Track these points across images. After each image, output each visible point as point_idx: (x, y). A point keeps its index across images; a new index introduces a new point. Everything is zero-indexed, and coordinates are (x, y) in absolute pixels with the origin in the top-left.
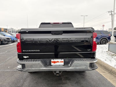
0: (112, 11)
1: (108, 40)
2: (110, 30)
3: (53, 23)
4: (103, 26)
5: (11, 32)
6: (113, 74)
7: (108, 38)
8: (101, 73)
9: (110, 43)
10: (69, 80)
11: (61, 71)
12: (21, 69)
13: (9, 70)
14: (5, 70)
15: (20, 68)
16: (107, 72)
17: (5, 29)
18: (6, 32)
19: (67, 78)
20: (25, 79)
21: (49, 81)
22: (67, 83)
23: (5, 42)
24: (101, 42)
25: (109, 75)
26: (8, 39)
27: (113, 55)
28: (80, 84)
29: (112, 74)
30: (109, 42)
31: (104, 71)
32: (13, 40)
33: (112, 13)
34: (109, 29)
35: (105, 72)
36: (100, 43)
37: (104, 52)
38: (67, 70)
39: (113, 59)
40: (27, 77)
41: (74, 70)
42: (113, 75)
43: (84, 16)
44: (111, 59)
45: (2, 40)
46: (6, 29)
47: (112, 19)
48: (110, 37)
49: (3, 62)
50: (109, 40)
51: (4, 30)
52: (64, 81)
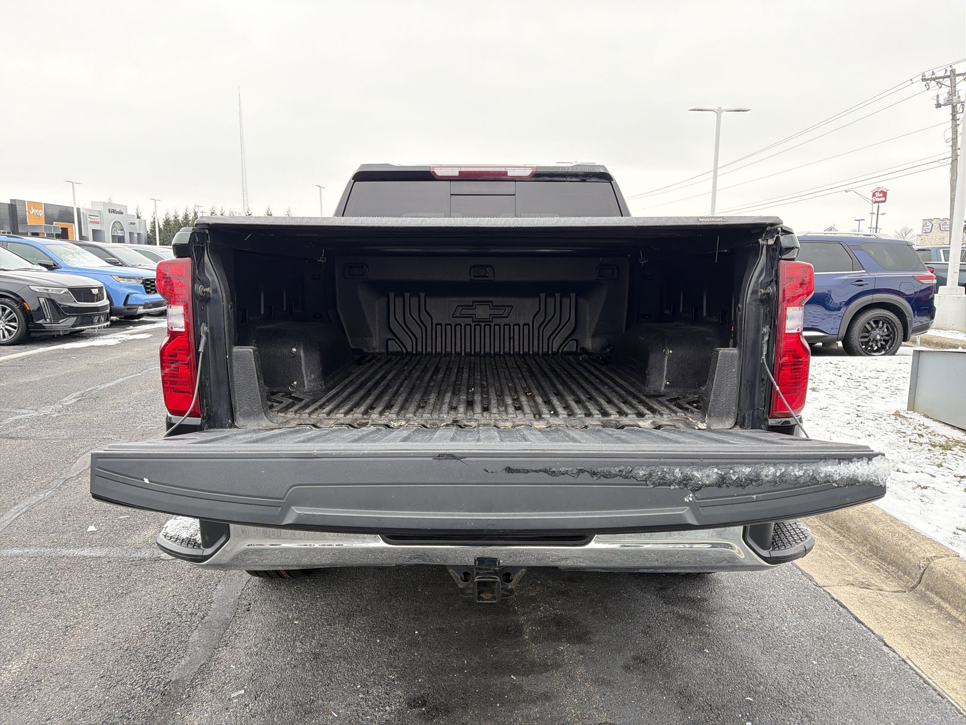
0: (953, 75)
1: (915, 321)
2: (936, 233)
3: (455, 173)
4: (881, 196)
5: (108, 235)
6: (937, 599)
7: (909, 299)
8: (842, 593)
9: (926, 342)
10: (581, 637)
11: (517, 568)
12: (195, 544)
13: (98, 552)
14: (64, 552)
15: (185, 535)
16: (890, 586)
17: (56, 212)
18: (64, 235)
19: (559, 622)
20: (226, 624)
21: (413, 644)
22: (557, 666)
23: (56, 320)
24: (856, 338)
25: (903, 604)
26: (82, 293)
27: (946, 447)
28: (667, 676)
29: (930, 602)
30: (918, 337)
31: (862, 573)
32: (119, 304)
33: (953, 92)
34: (928, 225)
35: (876, 580)
36: (846, 340)
37: (878, 417)
38: (563, 564)
39: (943, 481)
40: (242, 608)
41: (616, 563)
42: (940, 608)
43: (719, 112)
44: (924, 480)
45: (31, 305)
46: (66, 215)
47: (954, 140)
48: (931, 291)
49: (44, 488)
50: (924, 319)
51: (49, 219)
52: (536, 651)
